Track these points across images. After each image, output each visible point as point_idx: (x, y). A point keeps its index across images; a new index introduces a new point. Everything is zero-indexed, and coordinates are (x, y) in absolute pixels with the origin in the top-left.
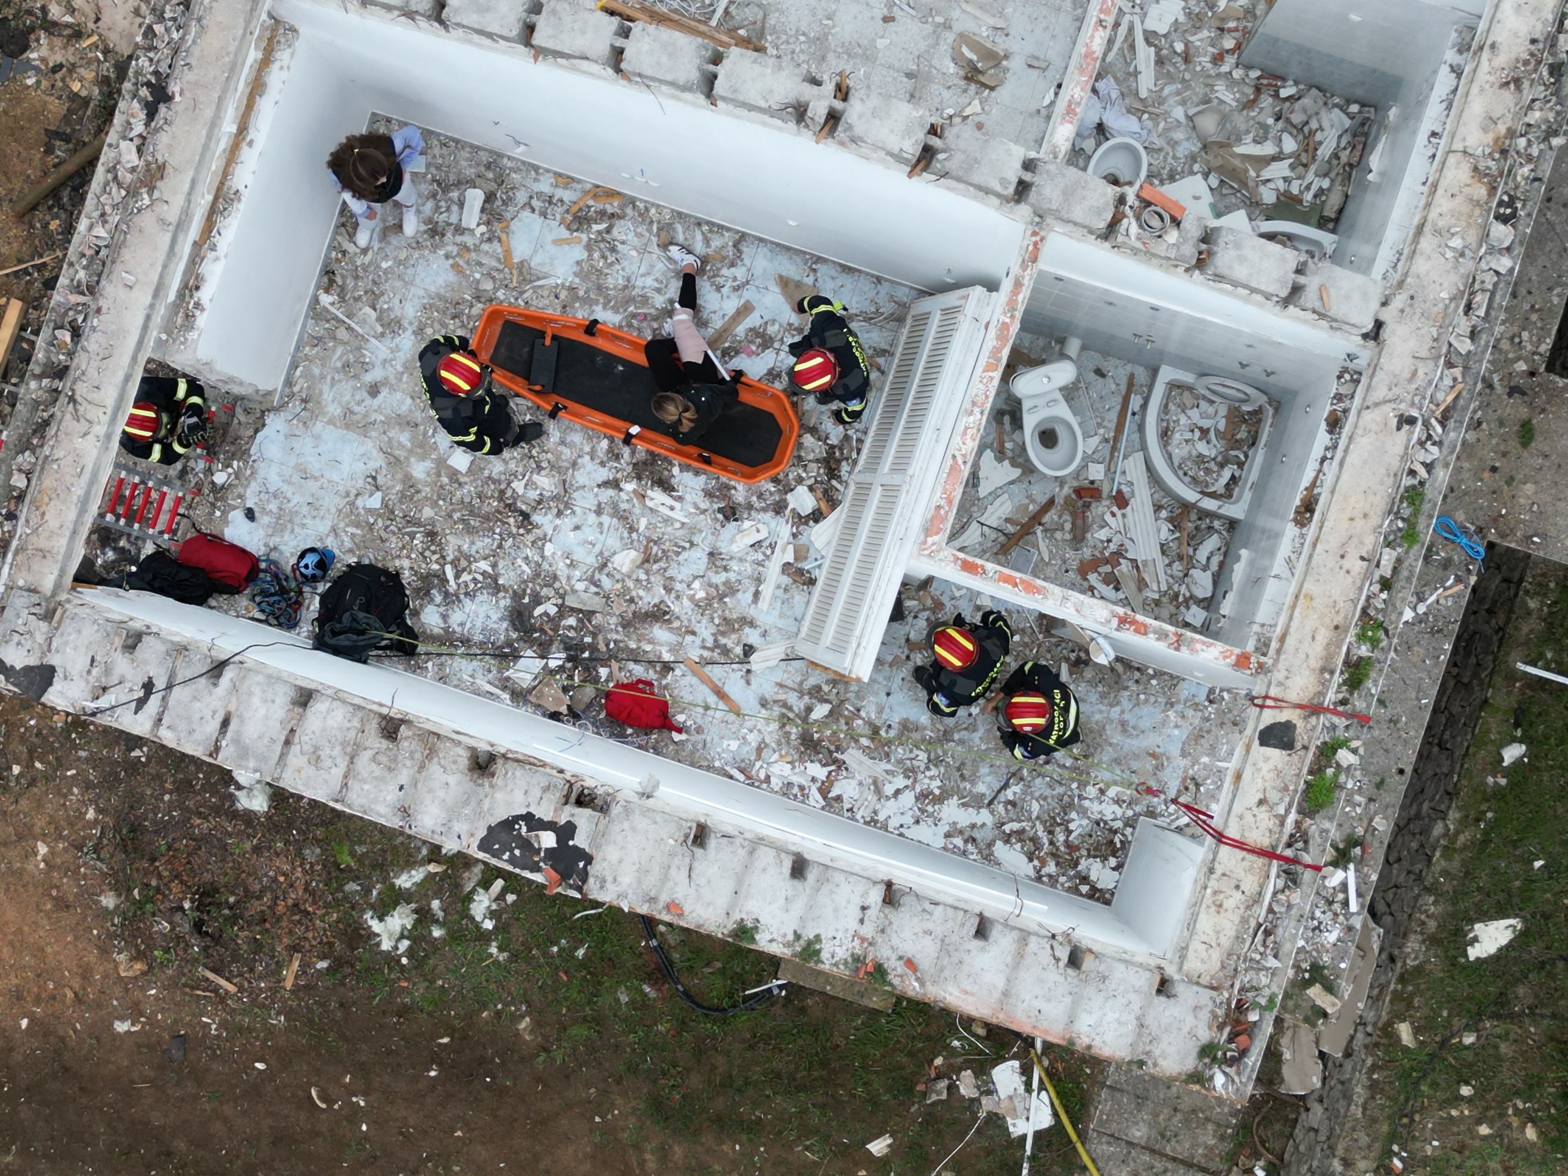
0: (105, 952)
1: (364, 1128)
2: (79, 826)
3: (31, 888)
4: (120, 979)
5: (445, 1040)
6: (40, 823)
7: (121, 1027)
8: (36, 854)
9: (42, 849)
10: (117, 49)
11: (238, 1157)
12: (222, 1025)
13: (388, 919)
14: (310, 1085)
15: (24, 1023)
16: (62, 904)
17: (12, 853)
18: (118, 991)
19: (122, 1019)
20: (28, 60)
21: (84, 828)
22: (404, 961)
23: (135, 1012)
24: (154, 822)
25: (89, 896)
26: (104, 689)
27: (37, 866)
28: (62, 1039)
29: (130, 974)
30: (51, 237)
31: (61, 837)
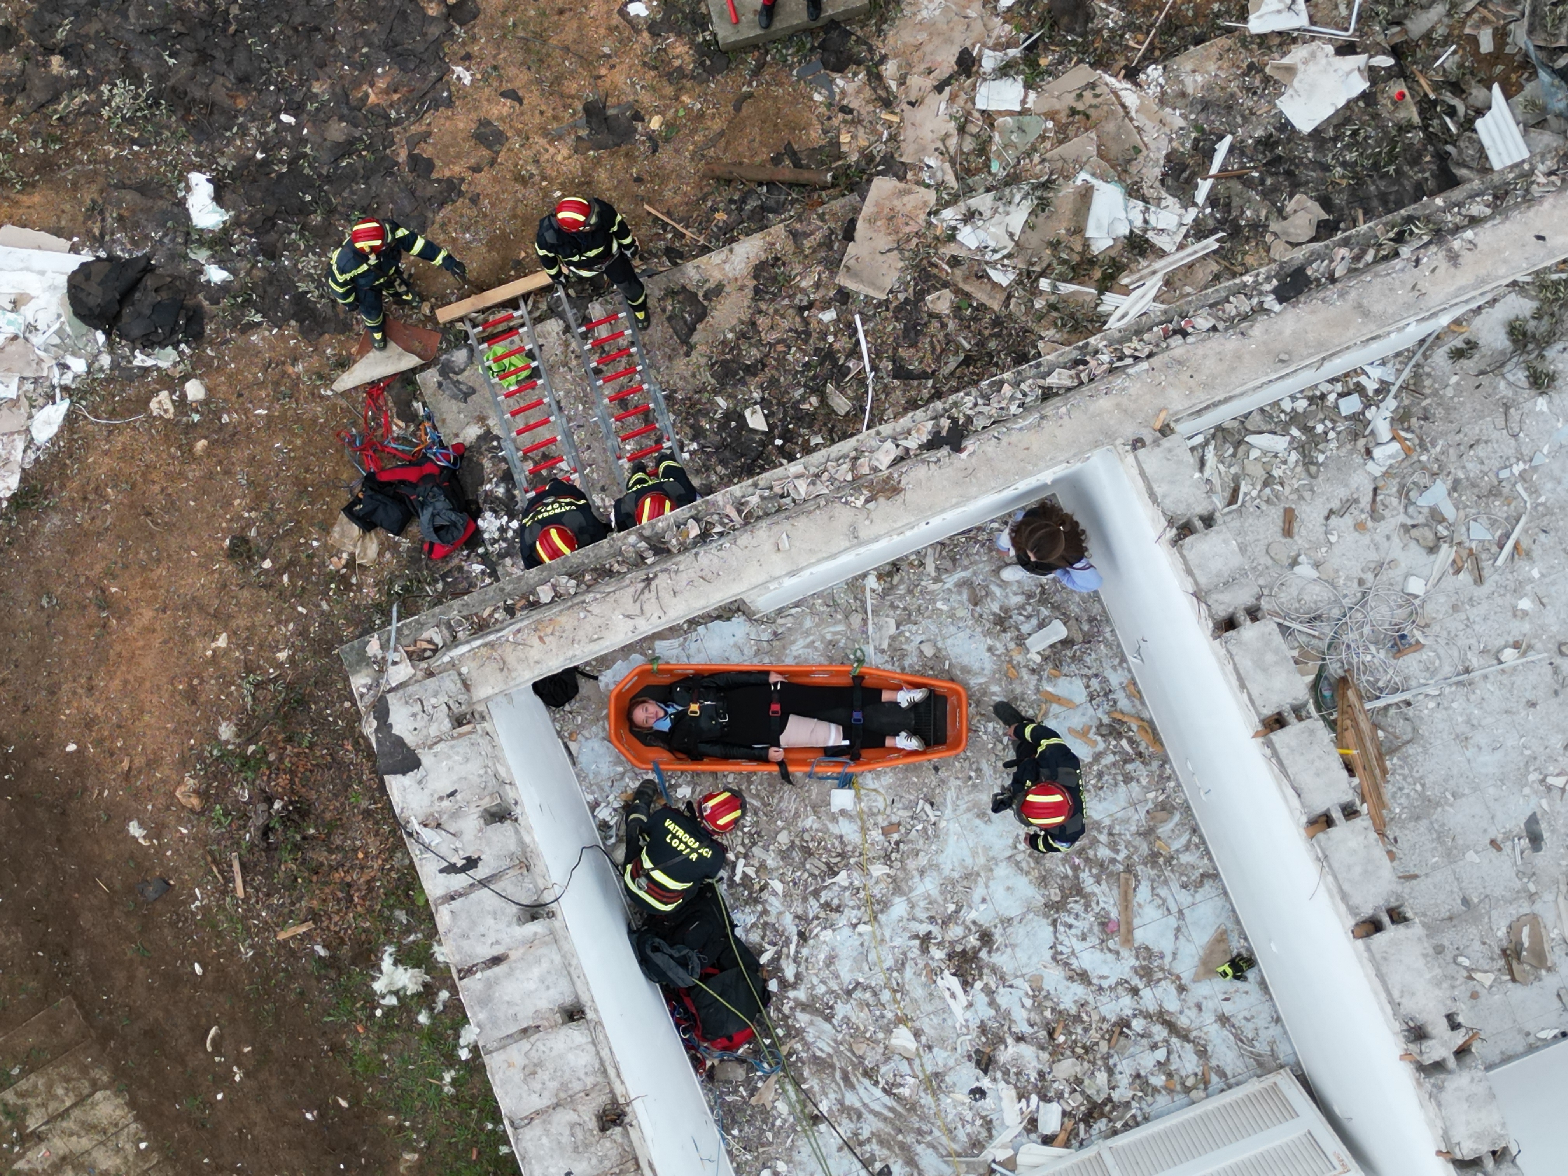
0: (184, 764)
1: (220, 1097)
2: (266, 655)
3: (183, 660)
4: (172, 795)
5: (344, 1104)
6: (242, 621)
7: (135, 830)
8: (214, 640)
9: (222, 642)
10: (903, 145)
11: (111, 1013)
12: (205, 909)
13: (401, 969)
14: (217, 1023)
15: (72, 747)
16: (192, 696)
17: (197, 620)
18: (161, 801)
19: (142, 825)
20: (832, 81)
21: (267, 660)
22: (379, 1013)
23: (156, 830)
24: (320, 712)
25: (218, 713)
26: (439, 826)
27: (205, 649)
28: (85, 789)
29: (183, 801)
30: (709, 221)
31: (244, 649)
